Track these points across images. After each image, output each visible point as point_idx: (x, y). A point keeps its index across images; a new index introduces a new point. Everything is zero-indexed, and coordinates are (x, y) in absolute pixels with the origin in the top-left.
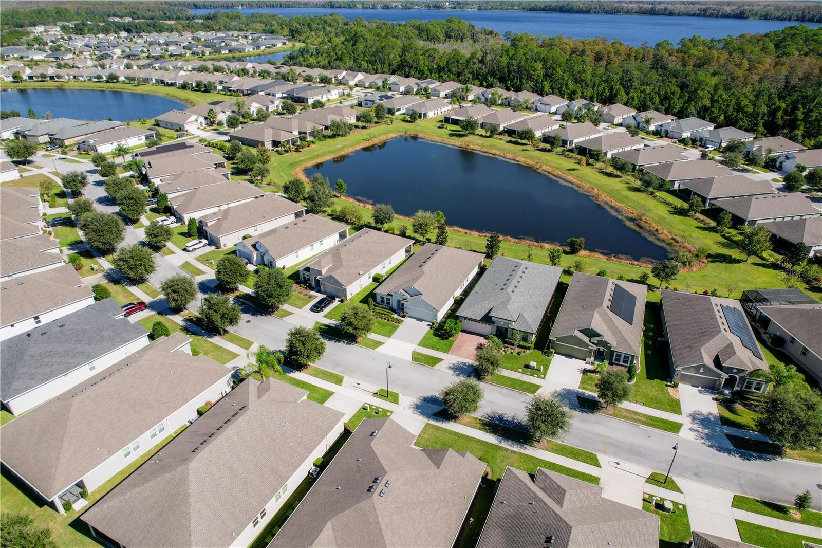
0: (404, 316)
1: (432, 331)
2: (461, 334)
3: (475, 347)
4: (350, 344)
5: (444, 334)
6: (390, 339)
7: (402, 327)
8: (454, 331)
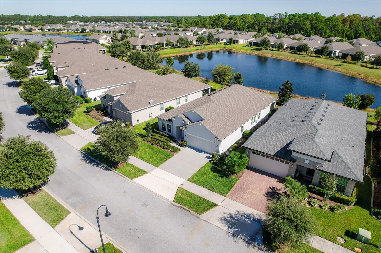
0: (182, 145)
1: (211, 165)
2: (246, 172)
3: (264, 192)
5: (225, 170)
6: (157, 169)
7: (176, 157)
8: (237, 167)
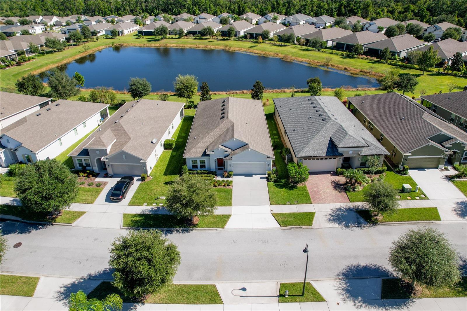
1: (272, 184)
3: (332, 187)
4: (187, 231)
